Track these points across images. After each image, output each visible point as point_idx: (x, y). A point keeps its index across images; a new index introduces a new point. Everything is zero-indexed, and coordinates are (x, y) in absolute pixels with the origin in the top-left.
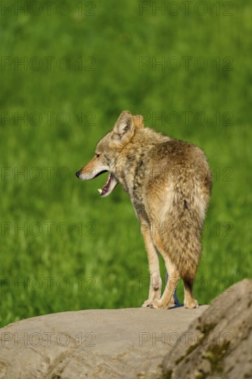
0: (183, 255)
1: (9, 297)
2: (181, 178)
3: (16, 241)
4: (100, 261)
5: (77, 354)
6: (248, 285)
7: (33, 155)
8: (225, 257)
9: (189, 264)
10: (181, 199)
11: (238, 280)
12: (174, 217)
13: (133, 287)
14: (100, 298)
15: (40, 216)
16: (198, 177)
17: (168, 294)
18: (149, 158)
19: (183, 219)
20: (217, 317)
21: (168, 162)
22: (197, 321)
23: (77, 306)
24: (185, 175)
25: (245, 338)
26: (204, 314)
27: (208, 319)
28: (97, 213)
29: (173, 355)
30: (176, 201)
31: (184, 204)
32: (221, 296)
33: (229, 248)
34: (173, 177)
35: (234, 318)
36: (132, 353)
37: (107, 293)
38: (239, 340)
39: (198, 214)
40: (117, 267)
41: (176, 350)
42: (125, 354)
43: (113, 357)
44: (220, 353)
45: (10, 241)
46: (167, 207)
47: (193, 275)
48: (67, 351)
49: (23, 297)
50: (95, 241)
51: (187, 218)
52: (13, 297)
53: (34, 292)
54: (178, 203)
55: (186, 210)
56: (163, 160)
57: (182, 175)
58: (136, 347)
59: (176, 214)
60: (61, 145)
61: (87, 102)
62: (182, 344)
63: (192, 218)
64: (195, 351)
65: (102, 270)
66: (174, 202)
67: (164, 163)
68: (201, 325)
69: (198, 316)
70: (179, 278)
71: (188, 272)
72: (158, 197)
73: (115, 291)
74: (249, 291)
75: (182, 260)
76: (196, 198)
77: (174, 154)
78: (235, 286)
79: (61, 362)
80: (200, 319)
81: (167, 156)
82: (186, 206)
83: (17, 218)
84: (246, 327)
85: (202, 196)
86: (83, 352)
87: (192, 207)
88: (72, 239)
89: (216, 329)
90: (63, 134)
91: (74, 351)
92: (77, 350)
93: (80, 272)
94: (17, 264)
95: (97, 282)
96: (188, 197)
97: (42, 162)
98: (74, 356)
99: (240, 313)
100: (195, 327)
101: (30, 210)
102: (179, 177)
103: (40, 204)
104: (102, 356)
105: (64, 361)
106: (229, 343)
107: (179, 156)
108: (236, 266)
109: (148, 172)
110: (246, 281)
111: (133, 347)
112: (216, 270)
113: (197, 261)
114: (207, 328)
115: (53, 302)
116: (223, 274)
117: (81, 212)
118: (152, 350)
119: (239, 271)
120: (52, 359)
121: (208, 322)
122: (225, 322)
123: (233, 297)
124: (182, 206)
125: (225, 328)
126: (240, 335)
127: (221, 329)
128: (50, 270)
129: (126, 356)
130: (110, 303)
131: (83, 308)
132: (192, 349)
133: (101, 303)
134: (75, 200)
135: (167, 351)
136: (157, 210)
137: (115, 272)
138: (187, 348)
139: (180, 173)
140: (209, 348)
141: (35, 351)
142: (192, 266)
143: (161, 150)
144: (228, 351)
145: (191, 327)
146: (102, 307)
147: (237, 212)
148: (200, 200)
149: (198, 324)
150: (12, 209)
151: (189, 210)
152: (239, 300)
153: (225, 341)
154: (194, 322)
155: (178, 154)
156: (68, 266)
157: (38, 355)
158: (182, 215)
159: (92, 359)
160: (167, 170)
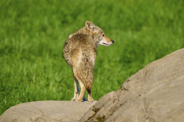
0: (87, 80)
1: (18, 94)
2: (85, 49)
3: (22, 71)
4: (56, 81)
5: (44, 118)
6: (114, 94)
7: (31, 37)
8: (106, 82)
9: (89, 83)
10: (85, 58)
11: (111, 91)
12: (82, 65)
13: (68, 92)
14: (55, 96)
15: (33, 62)
16: (91, 48)
17: (81, 96)
18: (70, 41)
19: (86, 65)
20: (101, 106)
21: (79, 43)
22: (93, 107)
23: (45, 99)
24: (86, 48)
25: (111, 115)
26: (95, 105)
27: (97, 106)
28: (56, 62)
29: (82, 120)
30: (83, 59)
31: (86, 60)
32: (103, 97)
33: (108, 78)
34: (81, 49)
35: (107, 106)
36: (66, 119)
37: (58, 94)
38: (109, 115)
39: (92, 64)
40: (62, 84)
41: (83, 118)
42: (63, 119)
43: (58, 120)
44: (101, 120)
45: (20, 71)
46: (80, 61)
47: (91, 88)
48: (40, 117)
49: (24, 94)
50: (55, 73)
51: (88, 65)
52: (20, 94)
53: (28, 93)
54: (84, 59)
55: (87, 62)
56: (77, 42)
57: (85, 48)
58: (67, 116)
59: (83, 64)
60: (43, 34)
61: (54, 17)
62: (86, 116)
63: (90, 65)
64: (91, 119)
65: (57, 85)
66: (82, 59)
67: (77, 43)
68: (94, 109)
69: (93, 105)
70: (85, 89)
71: (89, 87)
72: (76, 57)
73: (61, 93)
74: (114, 96)
75: (86, 82)
76: (91, 57)
77: (81, 40)
78: (108, 94)
79: (37, 121)
80: (94, 106)
81: (78, 40)
82: (87, 61)
83: (23, 62)
84: (112, 110)
85: (93, 56)
86: (46, 117)
87: (90, 61)
88: (45, 72)
89: (100, 110)
90: (44, 29)
91: (43, 117)
92: (44, 116)
93: (47, 85)
94: (22, 81)
95: (54, 90)
96: (88, 57)
97: (35, 40)
98: (42, 119)
99: (110, 105)
100: (92, 109)
101: (29, 59)
102: (84, 49)
103: (33, 57)
104: (54, 119)
105: (38, 121)
106: (105, 116)
107: (83, 41)
108: (110, 86)
109: (70, 47)
110: (113, 92)
111: (66, 116)
112: (103, 87)
113: (92, 82)
114: (96, 110)
115: (35, 97)
116: (105, 88)
117: (49, 61)
118: (74, 118)
119: (111, 88)
120: (33, 119)
121: (97, 108)
122: (104, 108)
123: (108, 98)
124: (86, 61)
125: (104, 110)
126: (110, 113)
127: (102, 111)
128: (35, 84)
129: (64, 120)
130: (59, 98)
131: (48, 99)
132: (90, 118)
133: (55, 98)
134: (47, 56)
135: (80, 119)
136: (75, 62)
137: (61, 86)
138: (88, 118)
139: (84, 47)
140: (97, 118)
141: (27, 116)
142: (90, 84)
143: (75, 38)
144: (104, 120)
145: (90, 109)
146: (56, 100)
147: (112, 64)
148: (93, 58)
149: (93, 108)
150: (21, 59)
151: (88, 62)
152: (110, 99)
153: (103, 115)
154: (92, 107)
155: (82, 40)
156: (43, 82)
157: (28, 118)
158: (86, 64)
159: (50, 120)
160: (79, 46)
